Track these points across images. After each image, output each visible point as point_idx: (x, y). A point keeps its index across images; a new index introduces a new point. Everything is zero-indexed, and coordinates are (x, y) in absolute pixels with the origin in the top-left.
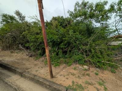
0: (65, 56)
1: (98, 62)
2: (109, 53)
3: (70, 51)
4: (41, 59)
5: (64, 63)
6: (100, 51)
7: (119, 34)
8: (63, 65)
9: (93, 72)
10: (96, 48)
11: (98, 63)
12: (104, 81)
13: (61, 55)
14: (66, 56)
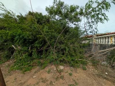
0: (40, 56)
1: (72, 60)
2: (81, 50)
3: (46, 50)
4: (7, 63)
5: (38, 66)
6: (74, 49)
7: (87, 34)
8: (36, 68)
9: (68, 72)
10: (70, 46)
11: (72, 62)
12: (77, 81)
13: (35, 55)
14: (42, 56)
